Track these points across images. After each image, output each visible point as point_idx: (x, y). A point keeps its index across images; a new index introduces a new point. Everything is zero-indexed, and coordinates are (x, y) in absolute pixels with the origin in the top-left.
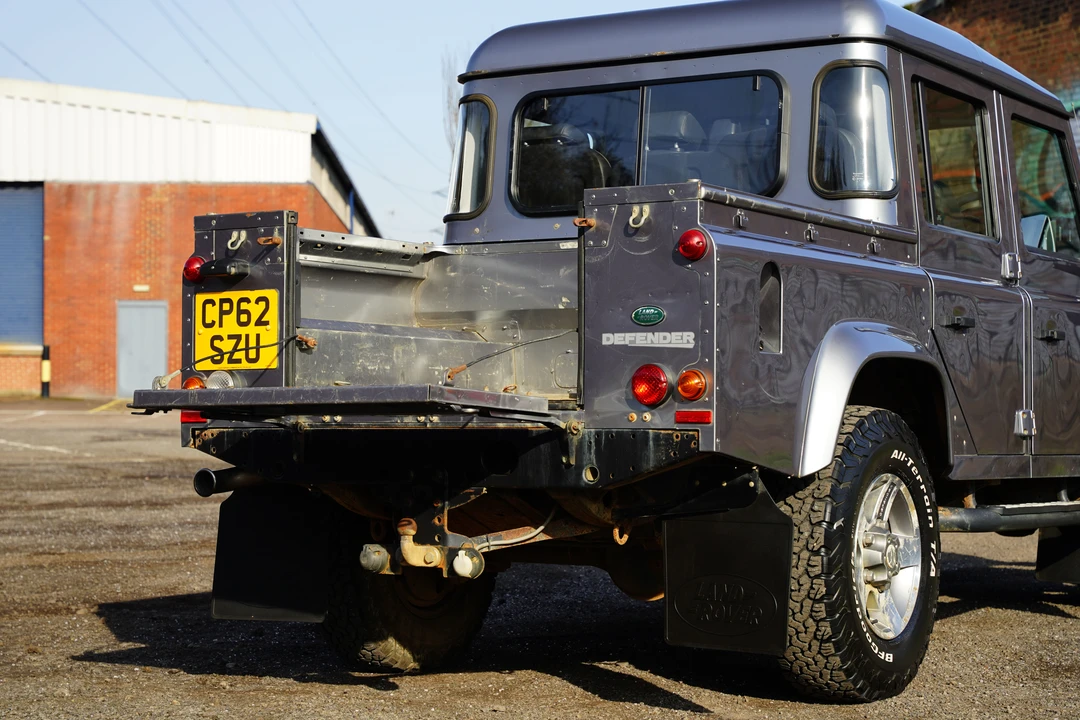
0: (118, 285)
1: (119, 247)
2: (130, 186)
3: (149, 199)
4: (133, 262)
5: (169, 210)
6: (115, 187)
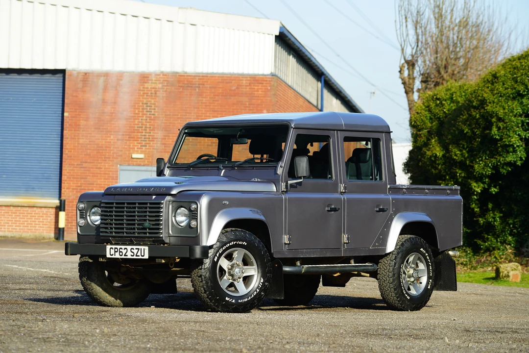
0: (120, 153)
1: (121, 123)
2: (132, 74)
3: (146, 85)
4: (131, 135)
5: (161, 94)
6: (120, 75)
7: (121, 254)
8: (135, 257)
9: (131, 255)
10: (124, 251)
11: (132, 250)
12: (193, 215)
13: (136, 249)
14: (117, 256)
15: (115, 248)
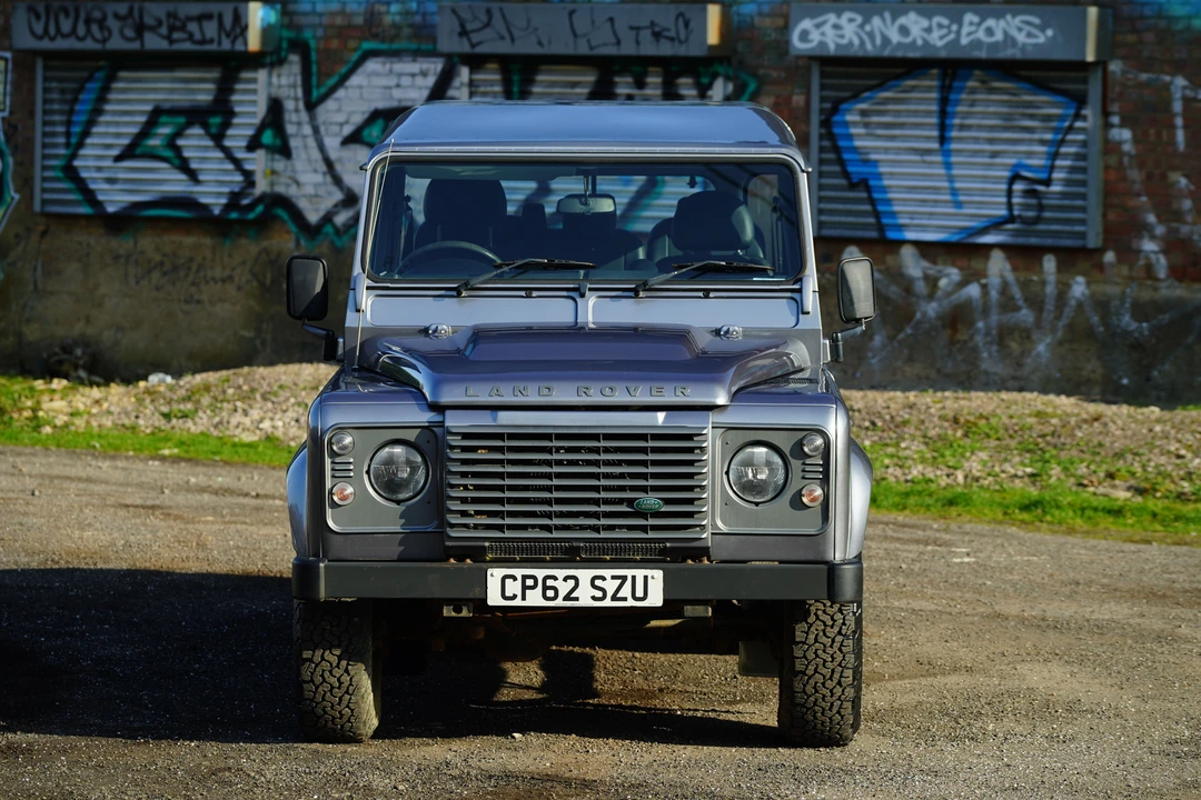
7: (550, 593)
8: (608, 603)
9: (594, 598)
10: (564, 588)
11: (598, 583)
12: (808, 468)
13: (613, 577)
14: (535, 599)
15: (525, 578)
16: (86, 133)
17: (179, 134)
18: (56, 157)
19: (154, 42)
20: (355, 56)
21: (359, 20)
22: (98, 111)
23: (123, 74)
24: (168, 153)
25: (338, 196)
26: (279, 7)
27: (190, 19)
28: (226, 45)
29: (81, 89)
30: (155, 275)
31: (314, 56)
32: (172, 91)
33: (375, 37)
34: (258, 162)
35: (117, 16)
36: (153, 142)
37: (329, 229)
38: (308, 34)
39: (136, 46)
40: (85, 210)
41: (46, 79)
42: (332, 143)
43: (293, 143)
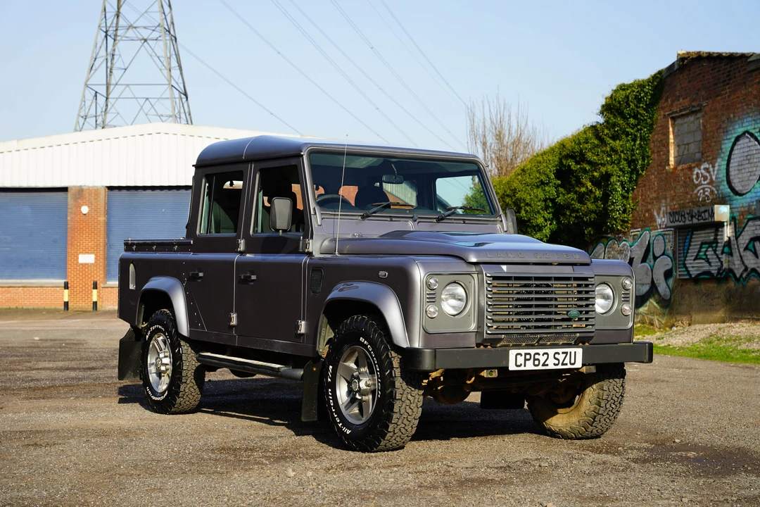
16: (687, 253)
17: (706, 251)
18: (681, 261)
19: (695, 221)
20: (746, 221)
21: (746, 209)
22: (690, 245)
23: (695, 233)
24: (704, 257)
25: (743, 268)
26: (728, 206)
27: (702, 212)
28: (710, 220)
29: (686, 239)
30: (704, 297)
31: (737, 222)
32: (705, 237)
33: (750, 213)
34: (724, 258)
35: (687, 214)
36: (701, 254)
37: (742, 279)
38: (735, 215)
39: (691, 222)
40: (688, 277)
41: (679, 236)
42: (742, 250)
43: (733, 251)
